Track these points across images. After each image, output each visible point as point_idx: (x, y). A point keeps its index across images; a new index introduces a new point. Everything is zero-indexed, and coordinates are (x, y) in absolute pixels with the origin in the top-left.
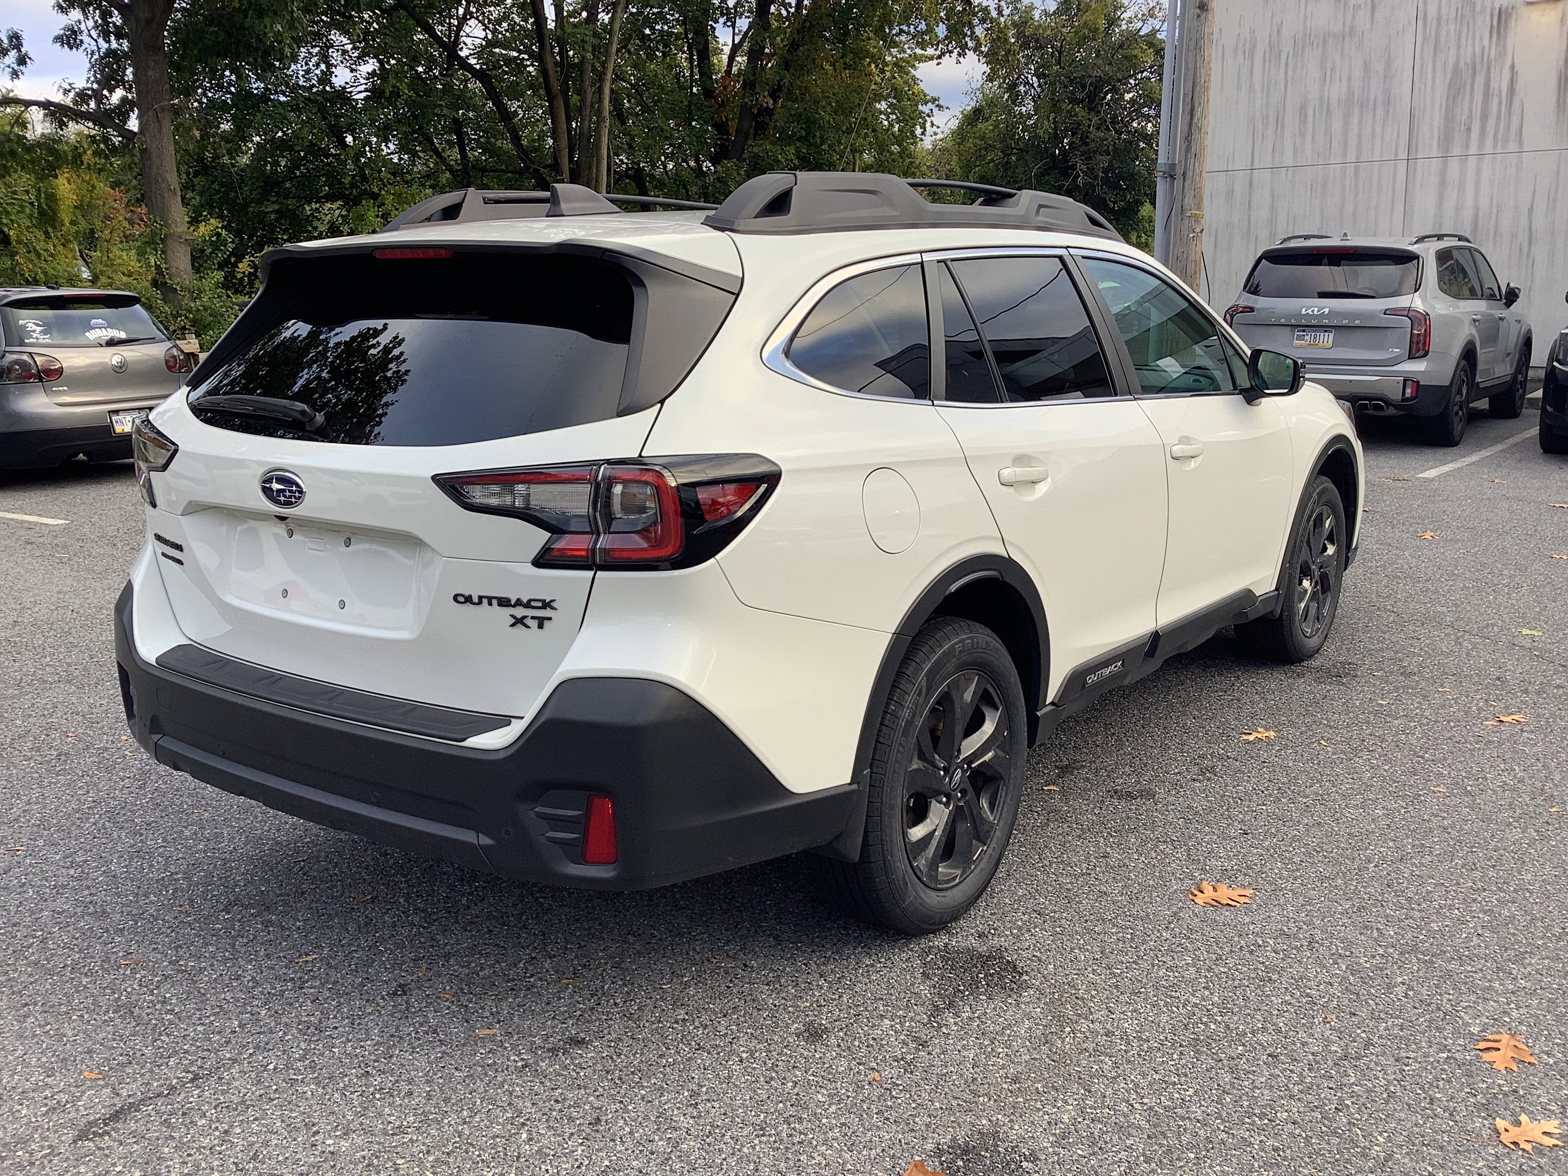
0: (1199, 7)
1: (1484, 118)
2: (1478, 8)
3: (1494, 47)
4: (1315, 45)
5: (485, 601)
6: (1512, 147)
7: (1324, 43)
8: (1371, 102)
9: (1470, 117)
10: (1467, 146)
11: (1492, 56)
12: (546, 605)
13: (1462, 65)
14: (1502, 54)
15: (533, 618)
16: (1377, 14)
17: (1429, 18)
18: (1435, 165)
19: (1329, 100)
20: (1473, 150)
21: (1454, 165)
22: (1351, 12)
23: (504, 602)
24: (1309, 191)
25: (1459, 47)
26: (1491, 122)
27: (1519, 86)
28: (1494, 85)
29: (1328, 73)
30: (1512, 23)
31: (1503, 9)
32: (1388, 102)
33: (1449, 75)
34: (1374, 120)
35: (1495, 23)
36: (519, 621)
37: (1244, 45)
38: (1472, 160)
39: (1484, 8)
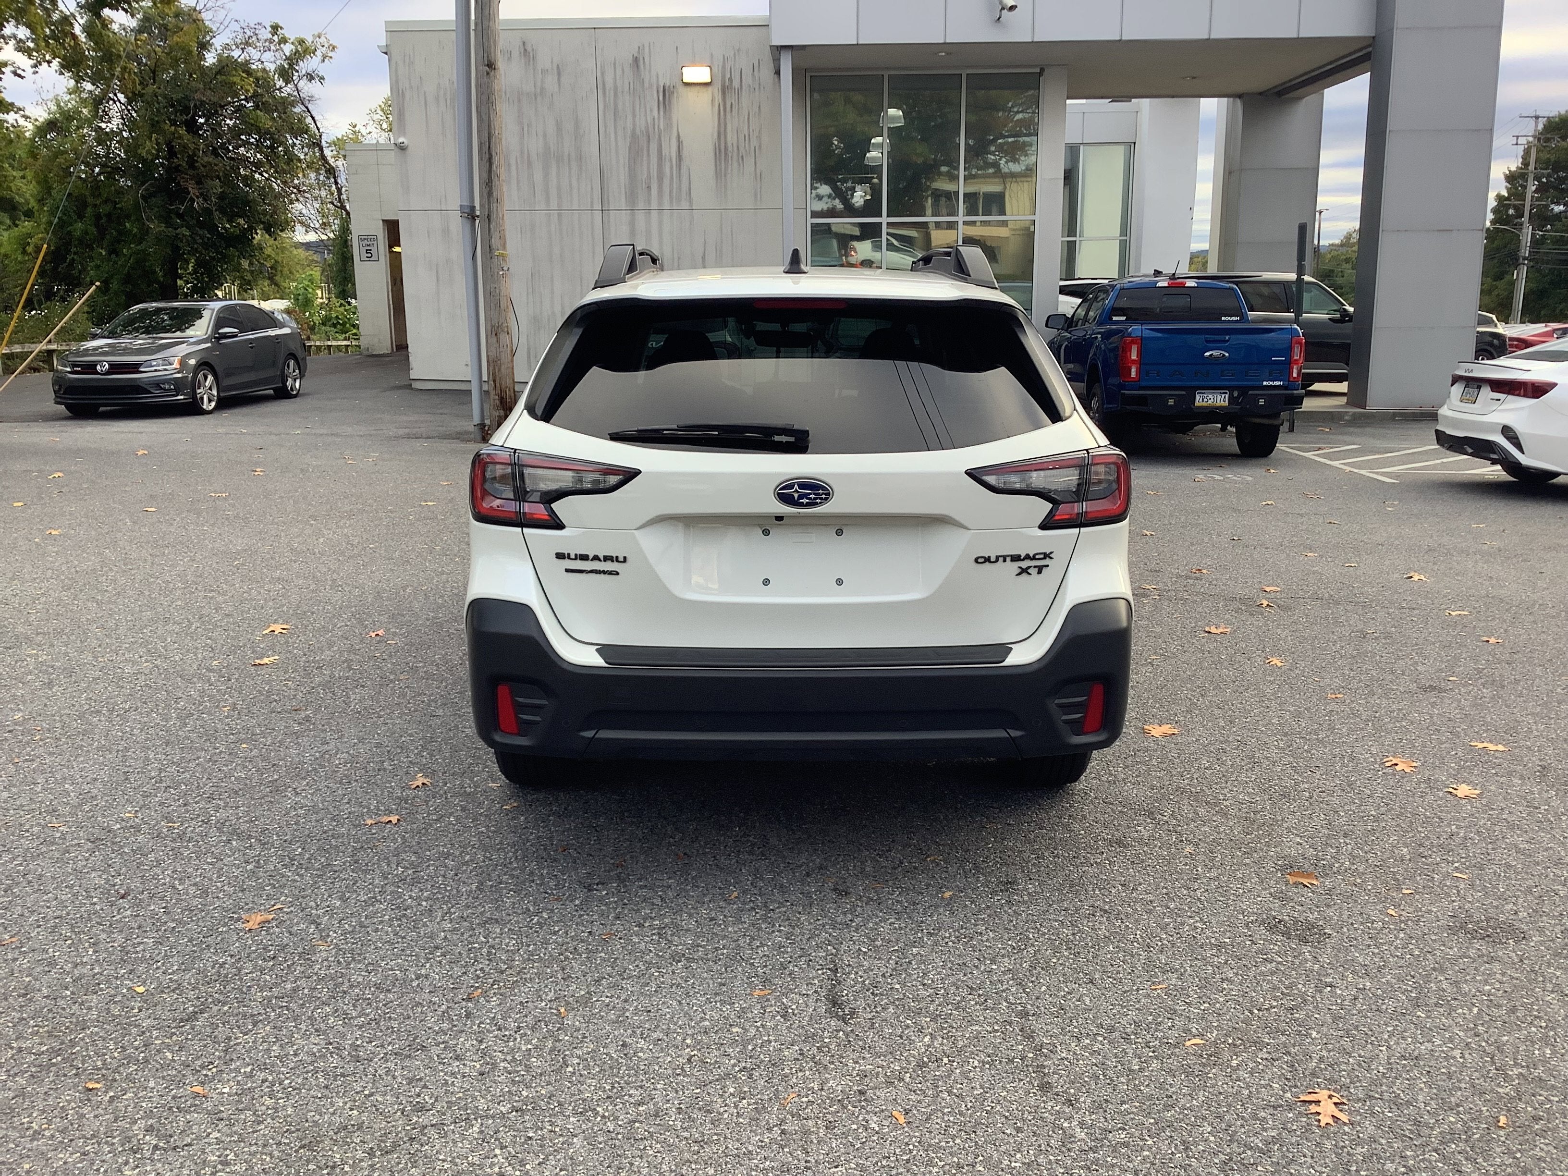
0: (488, 65)
1: (660, 179)
2: (646, 85)
3: (662, 120)
4: (511, 101)
5: (1001, 559)
6: (685, 205)
7: (519, 101)
8: (566, 158)
9: (649, 177)
10: (649, 202)
11: (662, 127)
12: (1046, 556)
13: (638, 132)
14: (669, 126)
15: (1035, 567)
16: (562, 79)
17: (607, 88)
18: (625, 216)
19: (528, 154)
20: (654, 206)
21: (640, 217)
22: (540, 76)
23: (1016, 558)
24: (519, 233)
25: (634, 116)
26: (666, 182)
27: (685, 153)
28: (665, 151)
29: (526, 129)
30: (674, 101)
31: (667, 88)
32: (580, 158)
33: (628, 140)
34: (570, 172)
35: (661, 98)
36: (1024, 571)
37: (445, 94)
38: (654, 214)
39: (651, 86)
